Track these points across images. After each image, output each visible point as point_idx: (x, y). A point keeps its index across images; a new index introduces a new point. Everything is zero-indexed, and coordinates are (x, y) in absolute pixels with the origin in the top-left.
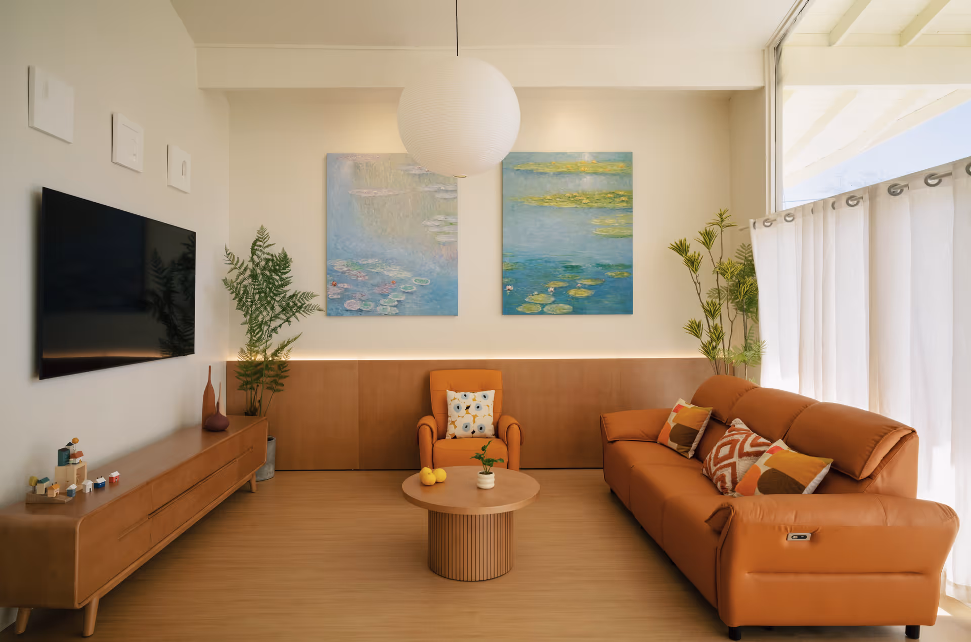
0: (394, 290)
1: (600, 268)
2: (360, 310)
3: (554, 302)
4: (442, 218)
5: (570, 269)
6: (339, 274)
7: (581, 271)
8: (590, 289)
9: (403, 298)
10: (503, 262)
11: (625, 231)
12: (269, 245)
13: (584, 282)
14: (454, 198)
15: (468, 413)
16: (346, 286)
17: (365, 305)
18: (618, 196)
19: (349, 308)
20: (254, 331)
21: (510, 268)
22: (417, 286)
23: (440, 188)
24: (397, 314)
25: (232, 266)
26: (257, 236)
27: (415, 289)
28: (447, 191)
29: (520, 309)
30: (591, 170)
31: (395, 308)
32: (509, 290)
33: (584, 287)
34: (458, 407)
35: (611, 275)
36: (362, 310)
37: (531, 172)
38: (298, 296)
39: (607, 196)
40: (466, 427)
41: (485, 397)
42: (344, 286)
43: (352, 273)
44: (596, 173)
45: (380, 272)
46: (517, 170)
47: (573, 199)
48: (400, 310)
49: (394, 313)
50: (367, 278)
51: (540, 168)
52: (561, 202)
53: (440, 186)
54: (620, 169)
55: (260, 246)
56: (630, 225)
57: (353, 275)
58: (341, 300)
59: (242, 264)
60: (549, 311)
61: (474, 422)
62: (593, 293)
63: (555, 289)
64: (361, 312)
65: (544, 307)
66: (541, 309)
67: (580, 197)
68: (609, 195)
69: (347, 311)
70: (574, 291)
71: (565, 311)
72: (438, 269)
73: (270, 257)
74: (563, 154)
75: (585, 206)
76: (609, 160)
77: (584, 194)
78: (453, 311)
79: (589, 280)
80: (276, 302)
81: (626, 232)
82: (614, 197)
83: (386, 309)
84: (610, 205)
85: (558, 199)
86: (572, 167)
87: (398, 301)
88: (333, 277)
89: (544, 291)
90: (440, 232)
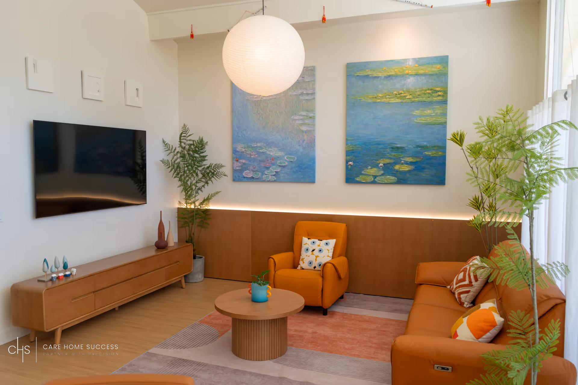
0: (273, 164)
1: (419, 148)
2: (253, 178)
3: (383, 175)
4: (304, 113)
5: (396, 149)
6: (240, 153)
7: (404, 151)
8: (411, 165)
9: (279, 170)
10: (347, 144)
11: (440, 120)
12: (190, 135)
13: (406, 159)
14: (313, 99)
15: (313, 254)
16: (244, 161)
17: (256, 174)
18: (435, 92)
19: (246, 176)
20: (187, 190)
21: (351, 149)
22: (288, 161)
23: (303, 92)
24: (275, 181)
25: (169, 151)
26: (182, 131)
27: (287, 163)
28: (308, 94)
29: (358, 179)
30: (414, 72)
31: (274, 177)
32: (350, 165)
33: (406, 163)
34: (307, 250)
35: (428, 154)
36: (254, 178)
37: (367, 76)
38: (212, 167)
39: (426, 92)
40: (310, 263)
41: (327, 244)
42: (243, 161)
43: (248, 152)
44: (417, 75)
45: (265, 152)
46: (357, 76)
47: (399, 95)
48: (277, 179)
49: (273, 180)
50: (256, 156)
51: (374, 73)
52: (390, 98)
53: (303, 91)
54: (438, 70)
55: (185, 136)
56: (445, 115)
57: (248, 154)
58: (241, 171)
59: (175, 149)
60: (380, 181)
61: (316, 260)
62: (413, 168)
63: (384, 165)
64: (253, 179)
65: (375, 178)
66: (373, 179)
67: (405, 94)
68: (428, 91)
69: (244, 178)
70: (399, 167)
71: (391, 181)
72: (301, 150)
73: (191, 142)
74: (392, 61)
75: (408, 101)
76: (429, 64)
77: (408, 91)
78: (312, 180)
79: (410, 158)
80: (199, 171)
81: (442, 120)
82: (432, 93)
83: (269, 177)
84: (429, 99)
85: (387, 96)
86: (399, 71)
87: (276, 172)
88: (237, 156)
89: (376, 166)
90: (303, 124)
